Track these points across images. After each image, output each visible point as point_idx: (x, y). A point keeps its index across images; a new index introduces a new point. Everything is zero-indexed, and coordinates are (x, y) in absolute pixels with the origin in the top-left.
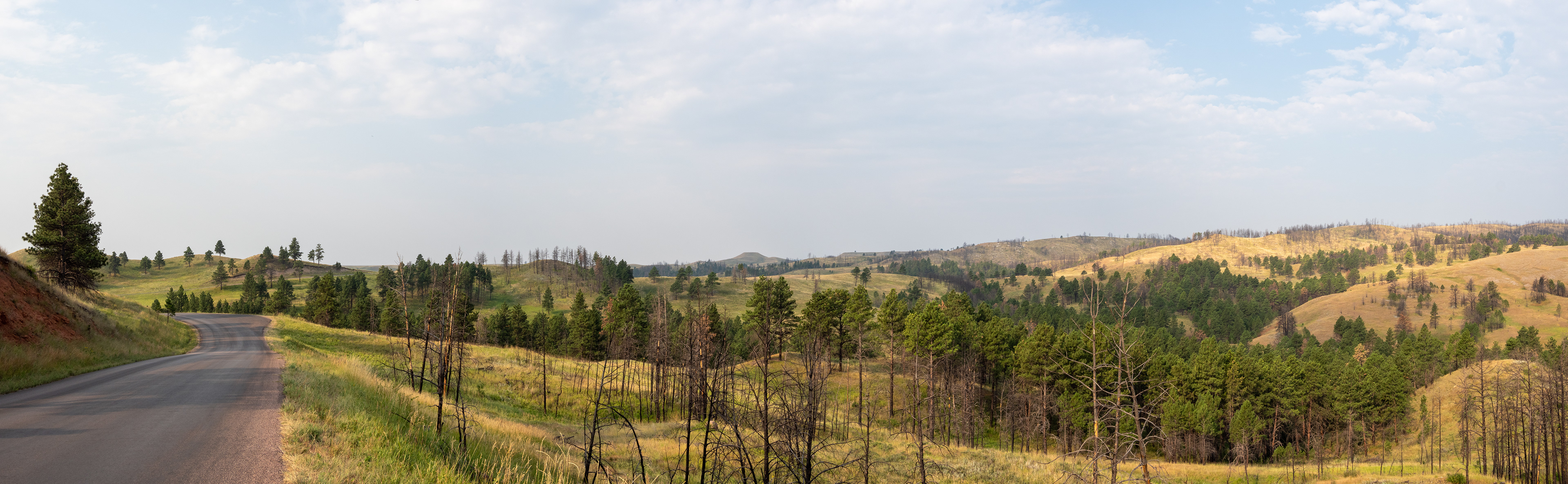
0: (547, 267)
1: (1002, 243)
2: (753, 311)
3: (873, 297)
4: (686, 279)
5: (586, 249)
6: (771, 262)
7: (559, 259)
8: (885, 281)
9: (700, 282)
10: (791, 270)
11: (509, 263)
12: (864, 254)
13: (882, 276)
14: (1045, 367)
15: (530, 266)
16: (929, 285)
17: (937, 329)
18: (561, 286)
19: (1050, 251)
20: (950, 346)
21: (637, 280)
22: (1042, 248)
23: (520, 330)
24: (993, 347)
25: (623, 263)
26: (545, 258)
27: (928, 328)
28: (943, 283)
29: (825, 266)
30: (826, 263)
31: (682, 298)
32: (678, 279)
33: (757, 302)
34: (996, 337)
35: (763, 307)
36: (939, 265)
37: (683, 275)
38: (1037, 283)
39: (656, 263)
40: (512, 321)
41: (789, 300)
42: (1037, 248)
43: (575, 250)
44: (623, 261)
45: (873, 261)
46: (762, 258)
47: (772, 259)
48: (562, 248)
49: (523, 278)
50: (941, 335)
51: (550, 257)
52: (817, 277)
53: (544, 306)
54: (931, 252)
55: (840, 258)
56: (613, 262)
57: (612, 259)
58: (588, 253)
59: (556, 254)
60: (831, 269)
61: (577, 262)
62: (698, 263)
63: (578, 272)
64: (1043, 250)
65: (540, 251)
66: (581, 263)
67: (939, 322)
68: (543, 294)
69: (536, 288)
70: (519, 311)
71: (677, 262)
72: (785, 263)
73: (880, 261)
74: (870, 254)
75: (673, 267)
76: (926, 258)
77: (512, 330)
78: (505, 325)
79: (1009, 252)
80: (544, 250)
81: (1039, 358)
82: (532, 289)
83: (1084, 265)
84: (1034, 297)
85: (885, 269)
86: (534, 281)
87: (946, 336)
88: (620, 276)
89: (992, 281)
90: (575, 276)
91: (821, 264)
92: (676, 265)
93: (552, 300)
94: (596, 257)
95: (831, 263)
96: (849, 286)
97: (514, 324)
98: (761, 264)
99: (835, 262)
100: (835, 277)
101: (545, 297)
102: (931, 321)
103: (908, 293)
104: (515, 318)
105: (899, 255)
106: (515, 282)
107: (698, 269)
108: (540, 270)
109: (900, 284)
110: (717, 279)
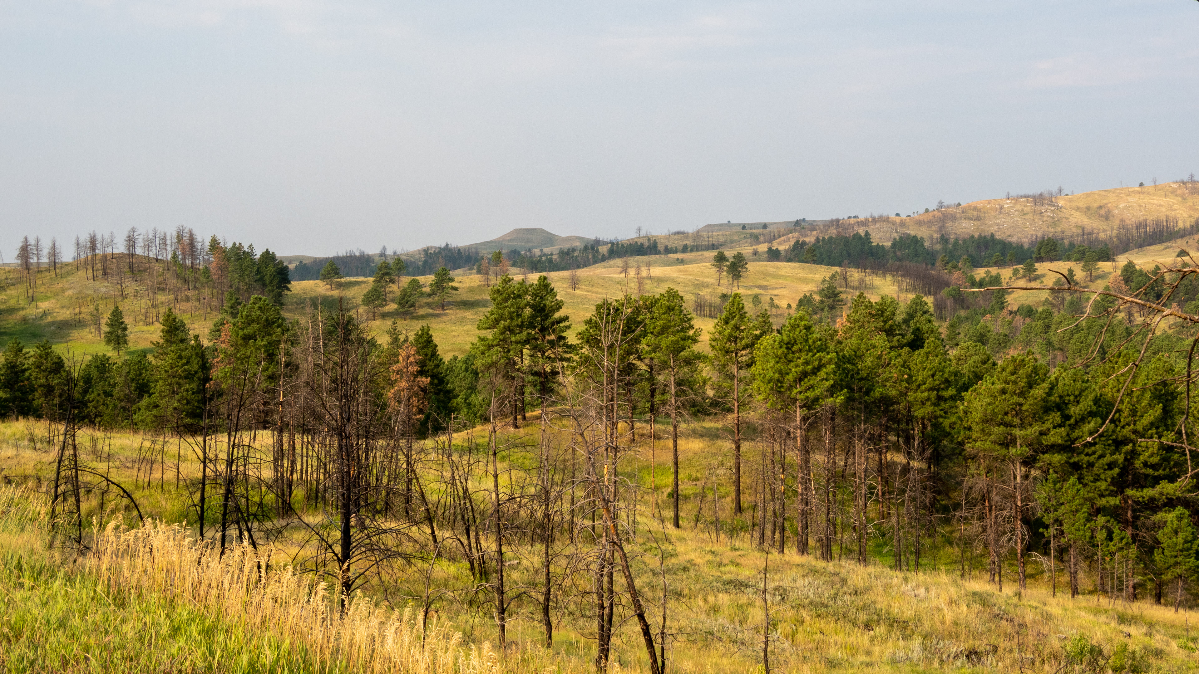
0: (113, 266)
1: (1017, 199)
2: (490, 337)
3: (751, 305)
4: (392, 281)
5: (195, 232)
6: (567, 246)
7: (139, 251)
8: (776, 276)
9: (420, 286)
10: (604, 259)
11: (34, 260)
12: (744, 227)
13: (772, 267)
14: (1017, 432)
15: (78, 266)
16: (861, 281)
17: (807, 363)
18: (144, 303)
19: (1116, 212)
20: (832, 391)
21: (298, 287)
22: (1100, 207)
23: (49, 390)
24: (926, 394)
25: (268, 257)
26: (109, 251)
27: (791, 361)
28: (889, 278)
29: (668, 251)
30: (670, 245)
31: (384, 316)
32: (377, 282)
33: (497, 322)
34: (933, 376)
35: (509, 329)
36: (888, 244)
37: (387, 274)
38: (1080, 274)
39: (342, 253)
40: (33, 373)
41: (557, 315)
42: (1088, 209)
43: (171, 233)
44: (267, 252)
45: (761, 239)
46: (550, 239)
47: (569, 239)
48: (143, 231)
49: (63, 290)
50: (815, 371)
51: (120, 248)
52: (644, 273)
53: (109, 342)
54: (874, 220)
55: (697, 235)
56: (248, 255)
57: (246, 249)
58: (199, 238)
59: (131, 241)
60: (680, 256)
61: (175, 256)
62: (426, 251)
63: (178, 276)
64: (1102, 212)
65: (99, 237)
66: (184, 259)
67: (810, 350)
68: (105, 319)
69: (92, 307)
70: (47, 354)
71: (384, 249)
72: (593, 248)
73: (774, 238)
74: (755, 226)
75: (377, 259)
76: (862, 231)
77: (33, 390)
78: (16, 382)
79: (1030, 216)
80: (107, 236)
81: (1006, 414)
82: (83, 310)
83: (1185, 239)
84: (1072, 303)
85: (783, 254)
86: (87, 296)
87: (822, 374)
88: (261, 279)
89: (987, 272)
90: (173, 283)
91: (661, 247)
92: (383, 255)
93: (125, 329)
94: (215, 244)
95: (679, 243)
96: (706, 286)
97: (36, 378)
98: (547, 250)
99: (689, 243)
100: (680, 271)
101: (111, 325)
102: (795, 348)
103: (817, 298)
104: (38, 367)
105: (813, 226)
106: (47, 298)
107: (425, 262)
108: (99, 274)
109: (805, 281)
110: (452, 280)
